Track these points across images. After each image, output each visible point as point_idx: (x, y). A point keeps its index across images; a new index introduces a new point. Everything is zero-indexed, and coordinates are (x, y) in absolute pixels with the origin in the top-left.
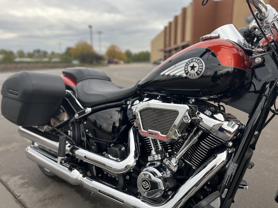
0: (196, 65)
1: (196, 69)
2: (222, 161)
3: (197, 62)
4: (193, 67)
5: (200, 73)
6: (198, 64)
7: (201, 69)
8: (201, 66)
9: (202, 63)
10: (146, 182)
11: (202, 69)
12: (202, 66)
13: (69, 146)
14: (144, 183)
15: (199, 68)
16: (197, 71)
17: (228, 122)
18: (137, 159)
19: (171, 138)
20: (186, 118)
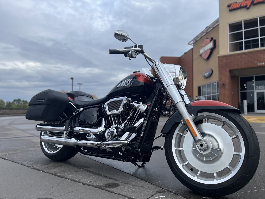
0: (129, 81)
1: (129, 83)
2: (142, 122)
4: (128, 82)
11: (131, 83)
12: (131, 81)
13: (70, 128)
14: (108, 133)
17: (143, 105)
18: (105, 128)
19: (120, 111)
20: (125, 101)
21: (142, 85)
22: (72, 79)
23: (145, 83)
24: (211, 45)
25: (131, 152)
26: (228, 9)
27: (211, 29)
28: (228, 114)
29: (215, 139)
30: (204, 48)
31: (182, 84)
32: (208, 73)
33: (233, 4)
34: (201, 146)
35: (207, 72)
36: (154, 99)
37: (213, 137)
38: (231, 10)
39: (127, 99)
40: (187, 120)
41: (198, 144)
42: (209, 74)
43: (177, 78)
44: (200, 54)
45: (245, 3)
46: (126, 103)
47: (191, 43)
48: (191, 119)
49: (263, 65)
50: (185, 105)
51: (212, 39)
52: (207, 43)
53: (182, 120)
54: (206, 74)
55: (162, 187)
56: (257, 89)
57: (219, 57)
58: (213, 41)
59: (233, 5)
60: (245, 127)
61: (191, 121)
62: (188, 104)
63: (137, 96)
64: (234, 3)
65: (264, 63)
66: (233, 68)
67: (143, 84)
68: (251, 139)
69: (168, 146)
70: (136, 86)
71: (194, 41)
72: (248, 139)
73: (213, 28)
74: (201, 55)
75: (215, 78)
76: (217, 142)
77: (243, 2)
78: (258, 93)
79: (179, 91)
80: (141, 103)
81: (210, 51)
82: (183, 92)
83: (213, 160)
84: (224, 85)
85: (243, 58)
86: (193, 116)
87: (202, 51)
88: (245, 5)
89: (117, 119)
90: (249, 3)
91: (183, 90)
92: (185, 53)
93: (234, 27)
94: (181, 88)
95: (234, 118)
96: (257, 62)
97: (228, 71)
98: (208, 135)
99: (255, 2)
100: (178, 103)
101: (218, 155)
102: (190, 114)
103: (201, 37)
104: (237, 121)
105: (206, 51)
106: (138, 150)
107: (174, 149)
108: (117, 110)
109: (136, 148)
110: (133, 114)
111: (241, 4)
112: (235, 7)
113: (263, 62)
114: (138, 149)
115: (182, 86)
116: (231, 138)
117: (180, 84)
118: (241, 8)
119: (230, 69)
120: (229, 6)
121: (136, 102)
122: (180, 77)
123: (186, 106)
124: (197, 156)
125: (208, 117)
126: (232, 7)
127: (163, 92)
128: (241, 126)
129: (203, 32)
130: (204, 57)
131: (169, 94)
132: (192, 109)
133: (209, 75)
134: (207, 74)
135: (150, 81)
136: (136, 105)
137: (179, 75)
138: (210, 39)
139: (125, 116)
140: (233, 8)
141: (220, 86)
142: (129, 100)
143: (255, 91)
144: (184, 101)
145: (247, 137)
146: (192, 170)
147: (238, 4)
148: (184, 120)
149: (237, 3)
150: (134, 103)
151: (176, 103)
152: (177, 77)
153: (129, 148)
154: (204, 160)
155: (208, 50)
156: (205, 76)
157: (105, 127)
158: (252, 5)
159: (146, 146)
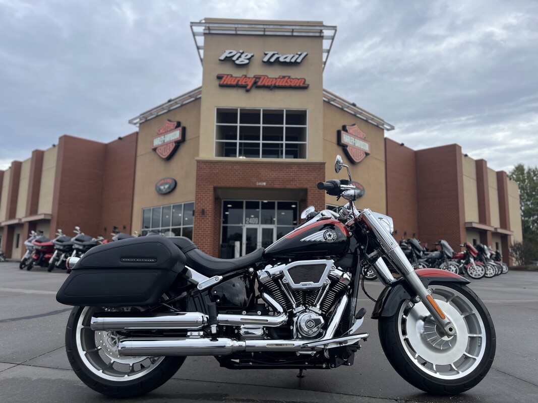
1: (332, 237)
3: (331, 232)
4: (330, 235)
9: (334, 233)
10: (310, 322)
11: (335, 236)
24: (176, 135)
26: (217, 83)
27: (179, 105)
30: (163, 137)
32: (167, 186)
33: (225, 76)
35: (166, 184)
38: (222, 86)
42: (169, 187)
44: (153, 148)
45: (244, 81)
47: (135, 121)
49: (263, 186)
51: (179, 125)
52: (169, 130)
54: (162, 187)
56: (247, 222)
57: (198, 162)
58: (180, 128)
59: (227, 78)
64: (228, 75)
65: (265, 184)
66: (219, 185)
71: (141, 120)
73: (182, 105)
74: (155, 150)
77: (241, 77)
78: (248, 230)
81: (174, 145)
84: (203, 212)
85: (235, 169)
87: (157, 142)
88: (244, 84)
90: (250, 82)
92: (120, 138)
93: (225, 115)
96: (255, 179)
97: (213, 188)
99: (259, 84)
103: (157, 116)
105: (165, 144)
111: (239, 81)
112: (229, 83)
113: (263, 182)
118: (237, 86)
119: (215, 185)
120: (219, 78)
126: (225, 80)
129: (161, 107)
130: (162, 155)
133: (168, 190)
134: (164, 188)
138: (176, 124)
140: (225, 83)
141: (196, 214)
143: (244, 226)
147: (234, 78)
149: (232, 76)
155: (170, 142)
156: (160, 190)
158: (254, 88)
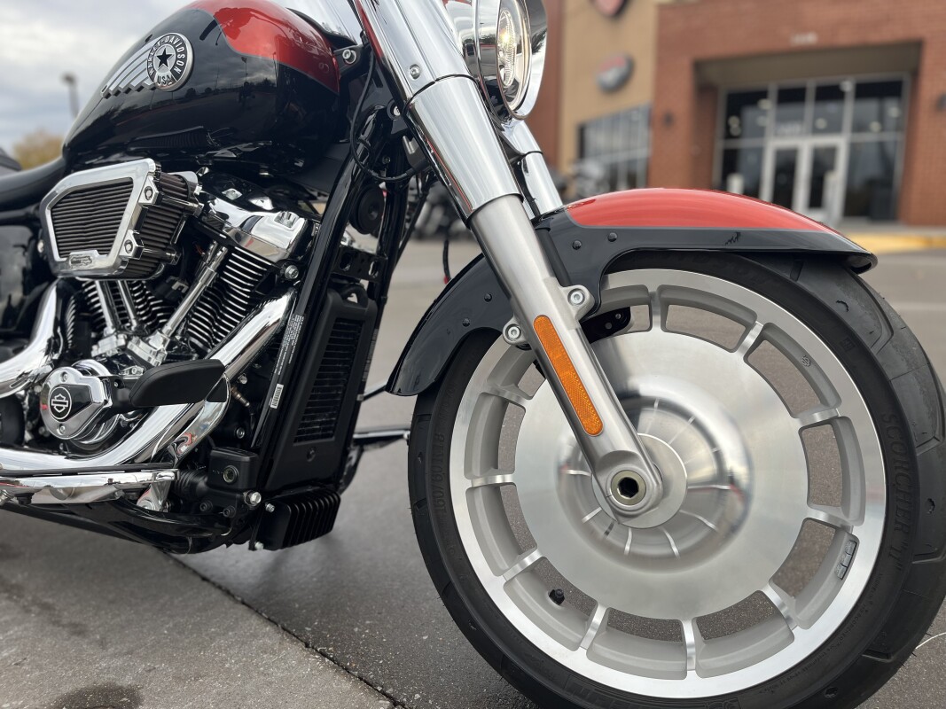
0: (170, 50)
1: (171, 62)
2: (275, 320)
3: (171, 44)
4: (164, 58)
5: (181, 73)
6: (175, 49)
7: (181, 59)
8: (181, 53)
9: (184, 45)
10: (60, 395)
11: (185, 60)
12: (185, 52)
14: (56, 400)
15: (177, 59)
16: (174, 67)
17: (279, 213)
18: (56, 357)
19: (119, 257)
20: (149, 193)
21: (266, 81)
22: (69, 79)
23: (282, 70)
25: (206, 506)
28: (800, 283)
29: (697, 425)
31: (516, 83)
34: (623, 492)
35: (613, 66)
36: (346, 178)
37: (683, 414)
39: (157, 175)
40: (545, 320)
41: (609, 478)
42: (619, 75)
43: (490, 41)
46: (150, 201)
48: (569, 311)
50: (532, 216)
53: (512, 321)
55: (389, 691)
60: (904, 367)
61: (569, 329)
62: (552, 213)
63: (244, 155)
65: (811, 37)
67: (272, 77)
68: (934, 443)
69: (427, 469)
70: (225, 90)
72: (916, 444)
75: (641, 93)
76: (711, 441)
79: (498, 131)
80: (267, 204)
82: (521, 137)
83: (682, 553)
84: (668, 120)
86: (582, 296)
89: (132, 300)
91: (522, 123)
94: (512, 106)
95: (838, 310)
97: (690, 65)
98: (656, 405)
100: (488, 210)
101: (718, 524)
102: (562, 284)
104: (855, 328)
106: (245, 494)
107: (459, 484)
108: (105, 249)
109: (230, 488)
110: (221, 269)
114: (245, 490)
115: (515, 93)
116: (796, 424)
117: (508, 84)
119: (697, 55)
121: (234, 193)
122: (507, 39)
123: (540, 223)
124: (588, 518)
125: (666, 295)
127: (400, 135)
128: (880, 360)
131: (437, 155)
132: (578, 248)
133: (620, 81)
135: (322, 58)
136: (237, 216)
137: (502, 26)
139: (174, 282)
142: (184, 180)
143: (768, 143)
144: (524, 195)
145: (912, 429)
146: (557, 597)
148: (524, 323)
150: (219, 205)
151: (475, 207)
152: (486, 31)
153: (193, 485)
154: (627, 548)
156: (604, 84)
157: (52, 346)
159: (309, 456)
